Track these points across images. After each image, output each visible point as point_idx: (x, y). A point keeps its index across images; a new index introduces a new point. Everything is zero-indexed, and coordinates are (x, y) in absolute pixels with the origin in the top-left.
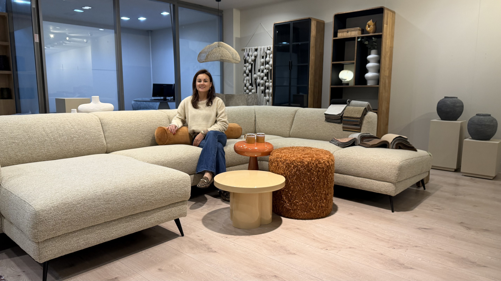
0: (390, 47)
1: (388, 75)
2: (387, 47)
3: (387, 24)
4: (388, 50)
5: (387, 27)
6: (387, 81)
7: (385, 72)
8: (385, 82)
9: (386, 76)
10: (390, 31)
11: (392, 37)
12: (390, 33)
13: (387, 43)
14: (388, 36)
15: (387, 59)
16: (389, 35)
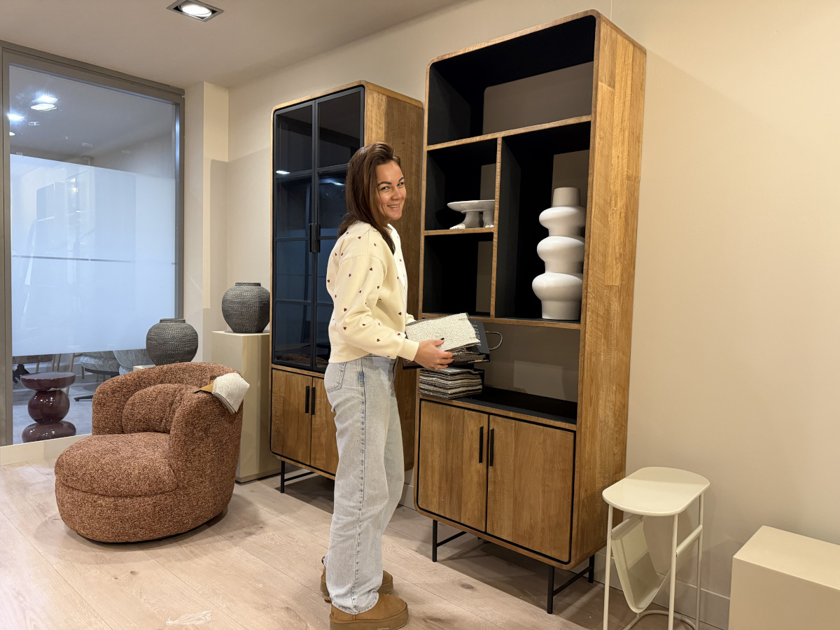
0: (628, 178)
1: (618, 283)
2: (613, 174)
3: (612, 84)
4: (617, 185)
5: (613, 94)
6: (615, 307)
7: (605, 273)
8: (608, 311)
9: (610, 287)
10: (626, 114)
11: (636, 139)
12: (626, 124)
13: (614, 161)
14: (616, 132)
15: (616, 222)
16: (623, 130)
